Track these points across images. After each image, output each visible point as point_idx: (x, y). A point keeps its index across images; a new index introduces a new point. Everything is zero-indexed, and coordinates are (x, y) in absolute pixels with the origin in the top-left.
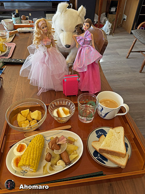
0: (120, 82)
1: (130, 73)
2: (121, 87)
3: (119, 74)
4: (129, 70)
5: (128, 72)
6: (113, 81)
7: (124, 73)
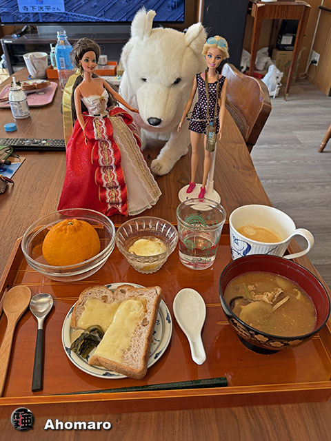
4: (327, 180)
7: (312, 187)
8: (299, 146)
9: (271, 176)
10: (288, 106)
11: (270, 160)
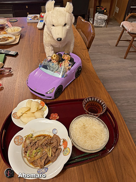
0: (110, 71)
1: (119, 63)
2: (110, 76)
3: (110, 63)
4: (119, 60)
5: (118, 62)
6: (103, 70)
7: (113, 63)
8: (109, 47)
9: (99, 59)
10: (106, 30)
11: (99, 53)
